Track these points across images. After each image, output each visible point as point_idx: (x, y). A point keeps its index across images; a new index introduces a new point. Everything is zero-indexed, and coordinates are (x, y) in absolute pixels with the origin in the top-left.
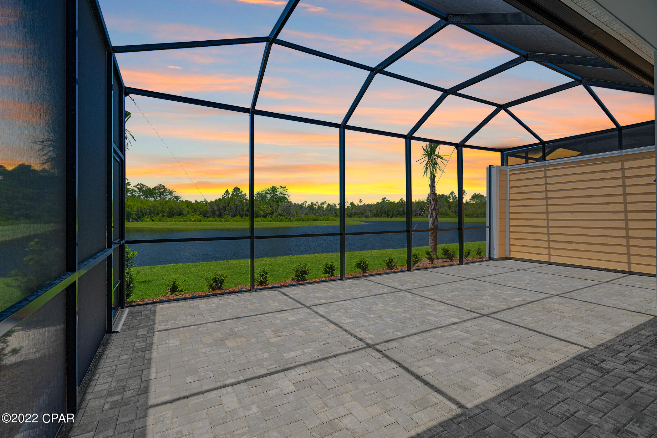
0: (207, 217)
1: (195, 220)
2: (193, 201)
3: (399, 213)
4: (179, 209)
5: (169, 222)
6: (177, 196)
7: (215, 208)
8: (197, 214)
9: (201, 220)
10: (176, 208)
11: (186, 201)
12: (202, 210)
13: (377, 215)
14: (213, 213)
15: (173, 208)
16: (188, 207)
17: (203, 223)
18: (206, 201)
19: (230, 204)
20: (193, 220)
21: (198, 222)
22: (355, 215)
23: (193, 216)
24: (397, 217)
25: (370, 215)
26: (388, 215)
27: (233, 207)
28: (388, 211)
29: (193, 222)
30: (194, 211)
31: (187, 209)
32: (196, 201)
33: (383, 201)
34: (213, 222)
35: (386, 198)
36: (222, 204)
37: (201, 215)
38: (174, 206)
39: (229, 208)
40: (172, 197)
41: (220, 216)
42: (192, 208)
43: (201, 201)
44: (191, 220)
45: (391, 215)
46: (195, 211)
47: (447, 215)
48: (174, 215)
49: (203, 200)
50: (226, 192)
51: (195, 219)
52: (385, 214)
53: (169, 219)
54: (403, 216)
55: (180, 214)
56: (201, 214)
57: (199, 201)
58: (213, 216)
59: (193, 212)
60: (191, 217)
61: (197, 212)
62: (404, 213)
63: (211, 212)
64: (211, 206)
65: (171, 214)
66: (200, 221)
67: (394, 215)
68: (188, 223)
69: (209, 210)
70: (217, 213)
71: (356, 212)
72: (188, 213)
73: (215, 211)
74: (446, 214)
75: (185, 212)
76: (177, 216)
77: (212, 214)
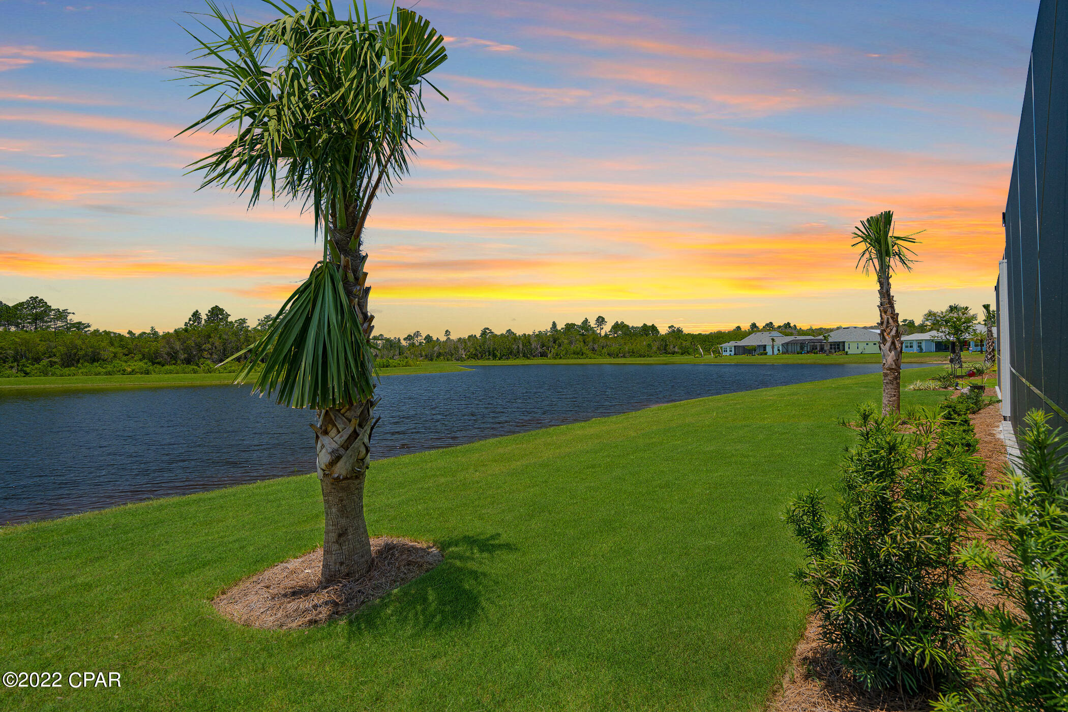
0: (159, 363)
1: (133, 371)
2: (124, 333)
3: (511, 353)
4: (90, 350)
5: (69, 375)
6: (80, 323)
7: (178, 346)
8: (135, 359)
9: (148, 370)
10: (84, 347)
11: (105, 331)
12: (147, 350)
13: (474, 356)
14: (173, 357)
15: (75, 347)
16: (112, 344)
17: (153, 376)
18: (155, 333)
19: (210, 337)
20: (129, 370)
21: (142, 373)
22: (438, 357)
23: (126, 362)
24: (508, 359)
25: (464, 356)
26: (493, 356)
27: (217, 344)
28: (494, 349)
29: (130, 373)
30: (127, 353)
31: (112, 349)
32: (130, 332)
33: (484, 333)
34: (177, 373)
35: (488, 329)
36: (193, 339)
37: (146, 361)
38: (79, 342)
39: (209, 346)
40: (64, 324)
41: (188, 361)
42: (122, 347)
43: (145, 333)
44: (124, 371)
45: (499, 355)
46: (129, 353)
47: (582, 355)
48: (78, 362)
49: (148, 331)
50: (192, 316)
51: (134, 368)
52: (489, 355)
53: (66, 370)
54: (518, 358)
55: (94, 358)
56: (144, 358)
57: (137, 332)
58: (174, 362)
59: (126, 355)
60: (124, 364)
61: (135, 354)
62: (518, 352)
63: (168, 354)
64: (168, 342)
65: (71, 360)
66: (147, 372)
67: (503, 355)
68: (118, 377)
69: (164, 351)
70: (183, 356)
71: (441, 351)
72: (115, 356)
73: (176, 352)
74: (581, 353)
75: (104, 354)
76: (86, 364)
77: (171, 358)
